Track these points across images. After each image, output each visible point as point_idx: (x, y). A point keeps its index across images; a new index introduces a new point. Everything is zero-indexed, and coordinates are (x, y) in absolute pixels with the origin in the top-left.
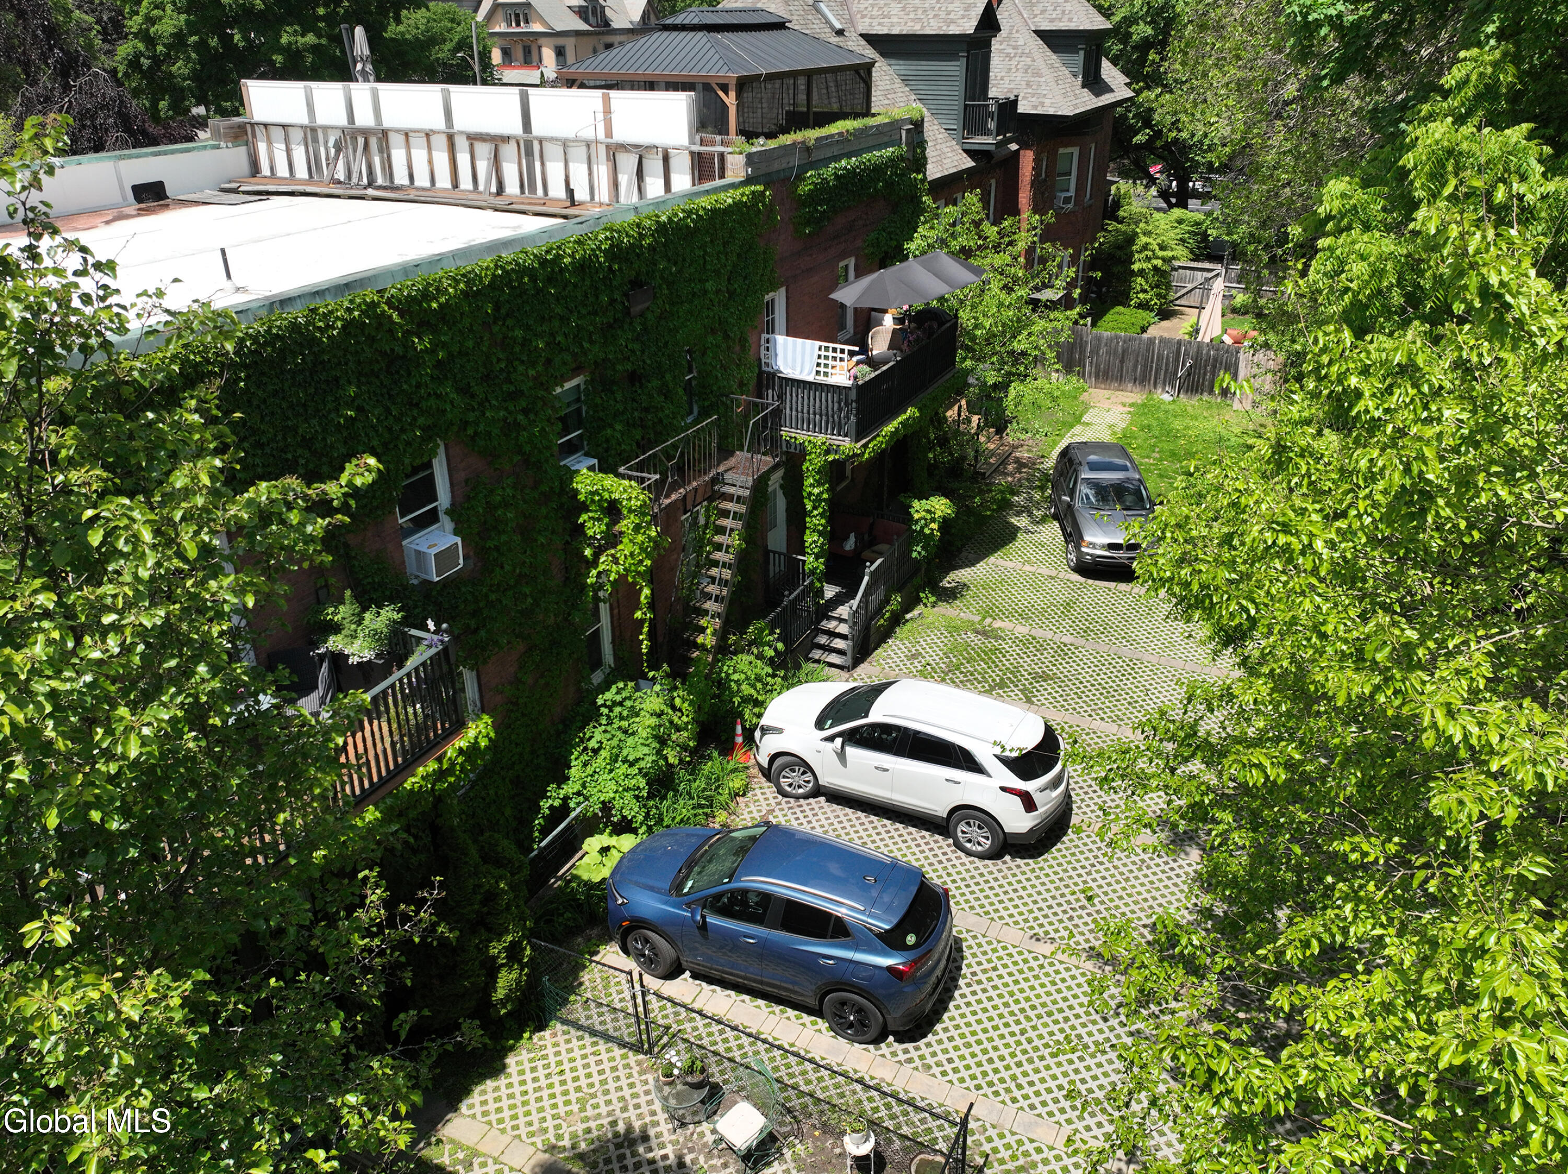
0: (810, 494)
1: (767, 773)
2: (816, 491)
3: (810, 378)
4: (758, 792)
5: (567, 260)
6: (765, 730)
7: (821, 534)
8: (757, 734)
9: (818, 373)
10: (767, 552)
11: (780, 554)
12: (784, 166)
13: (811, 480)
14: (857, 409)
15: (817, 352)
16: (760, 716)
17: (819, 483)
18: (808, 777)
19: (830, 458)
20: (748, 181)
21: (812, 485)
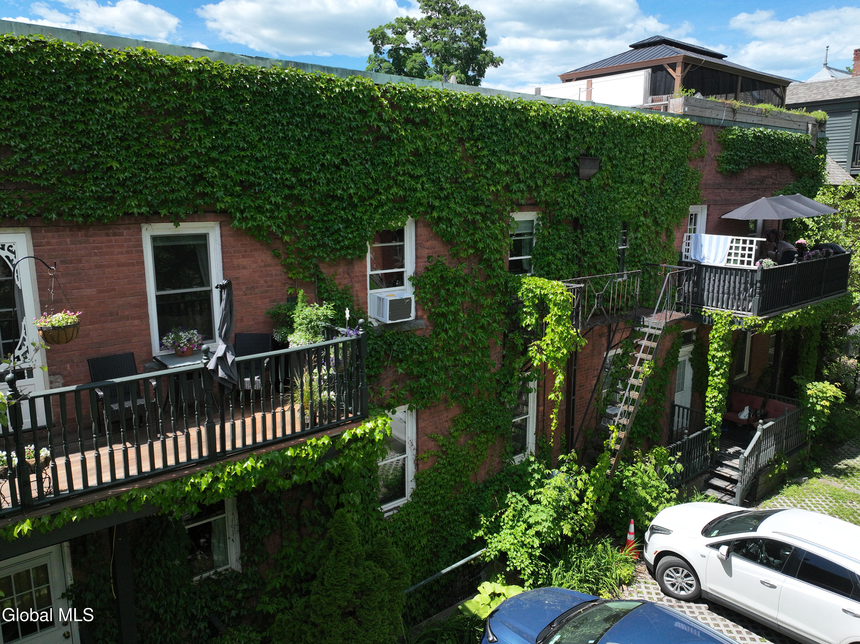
0: (714, 357)
1: (652, 571)
2: (719, 354)
3: (722, 265)
4: (643, 585)
5: (532, 114)
6: (655, 530)
7: (720, 391)
8: (647, 534)
9: (729, 261)
10: (673, 406)
11: (684, 408)
12: (713, 116)
13: (715, 346)
14: (761, 288)
15: (729, 244)
16: (651, 519)
17: (722, 349)
18: (691, 580)
19: (734, 328)
20: (684, 116)
21: (716, 350)
